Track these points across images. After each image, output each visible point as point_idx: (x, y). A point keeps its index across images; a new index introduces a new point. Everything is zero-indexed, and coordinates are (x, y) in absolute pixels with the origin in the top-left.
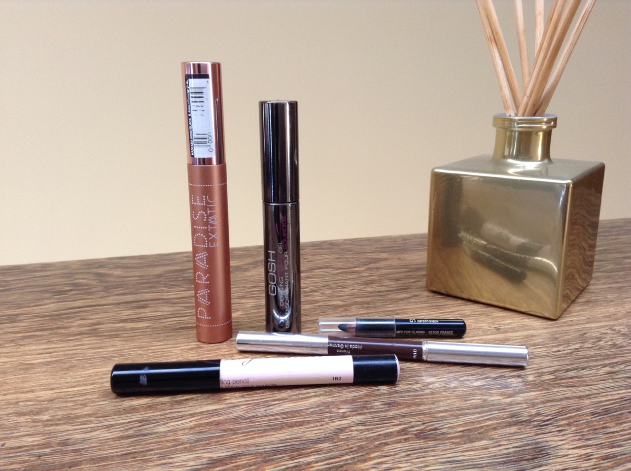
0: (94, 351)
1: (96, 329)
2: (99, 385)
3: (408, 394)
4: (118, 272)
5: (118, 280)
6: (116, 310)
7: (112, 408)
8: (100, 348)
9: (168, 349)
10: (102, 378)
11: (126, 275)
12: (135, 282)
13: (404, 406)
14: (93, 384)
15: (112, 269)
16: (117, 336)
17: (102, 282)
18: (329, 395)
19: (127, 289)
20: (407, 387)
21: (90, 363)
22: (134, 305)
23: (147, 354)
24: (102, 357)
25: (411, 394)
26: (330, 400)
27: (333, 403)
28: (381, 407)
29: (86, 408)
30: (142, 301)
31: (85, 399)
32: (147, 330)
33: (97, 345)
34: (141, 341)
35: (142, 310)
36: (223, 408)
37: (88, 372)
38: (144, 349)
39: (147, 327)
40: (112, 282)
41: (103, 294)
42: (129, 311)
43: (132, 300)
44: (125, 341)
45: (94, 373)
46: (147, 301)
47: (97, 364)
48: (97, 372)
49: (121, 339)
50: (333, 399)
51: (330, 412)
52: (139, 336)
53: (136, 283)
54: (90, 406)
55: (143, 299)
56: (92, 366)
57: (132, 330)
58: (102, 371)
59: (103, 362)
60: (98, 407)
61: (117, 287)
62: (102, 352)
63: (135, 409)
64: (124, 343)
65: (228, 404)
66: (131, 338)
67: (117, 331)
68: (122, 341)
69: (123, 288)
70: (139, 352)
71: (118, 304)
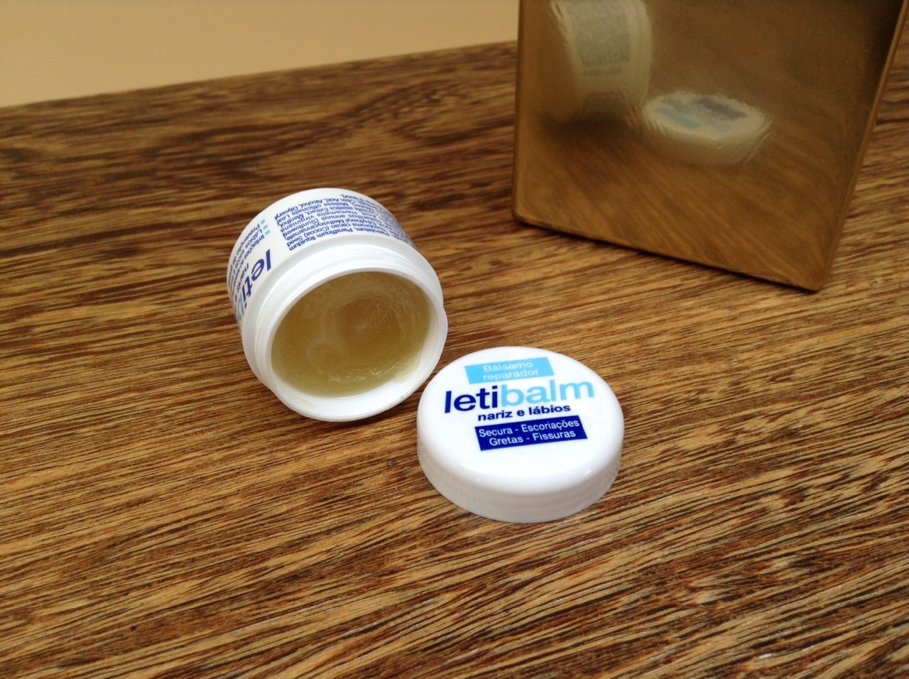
0: (31, 405)
1: (27, 329)
2: (57, 533)
3: (840, 521)
4: (56, 146)
5: (59, 168)
6: (65, 263)
7: (100, 625)
8: (41, 394)
9: (214, 392)
10: (59, 506)
11: (74, 152)
12: (98, 172)
13: (847, 566)
14: (39, 529)
15: (42, 136)
16: (77, 350)
17: (22, 175)
18: (650, 539)
19: (84, 196)
20: (828, 496)
21: (23, 450)
22: (106, 245)
23: (162, 411)
24: (50, 426)
25: (848, 519)
26: (659, 556)
27: (667, 567)
28: (793, 574)
29: (31, 629)
30: (123, 232)
31: (26, 592)
32: (152, 327)
33: (36, 386)
34: (140, 365)
35: (129, 263)
36: (395, 607)
37: (21, 484)
38: (152, 392)
39: (150, 318)
40: (46, 175)
41: (28, 213)
42: (98, 266)
43: (99, 231)
44: (100, 365)
45: (37, 486)
46: (134, 230)
47: (42, 452)
48: (46, 484)
49: (90, 359)
50: (666, 552)
51: (673, 605)
52: (133, 347)
53: (101, 176)
54: (41, 620)
55: (124, 224)
56: (29, 461)
57: (113, 329)
58: (57, 480)
59: (57, 443)
60: (62, 619)
61: (60, 190)
62: (50, 407)
63: (161, 624)
64: (99, 371)
65: (404, 588)
66: (115, 355)
67: (78, 333)
68: (94, 366)
69: (73, 194)
70: (141, 406)
71: (69, 243)
